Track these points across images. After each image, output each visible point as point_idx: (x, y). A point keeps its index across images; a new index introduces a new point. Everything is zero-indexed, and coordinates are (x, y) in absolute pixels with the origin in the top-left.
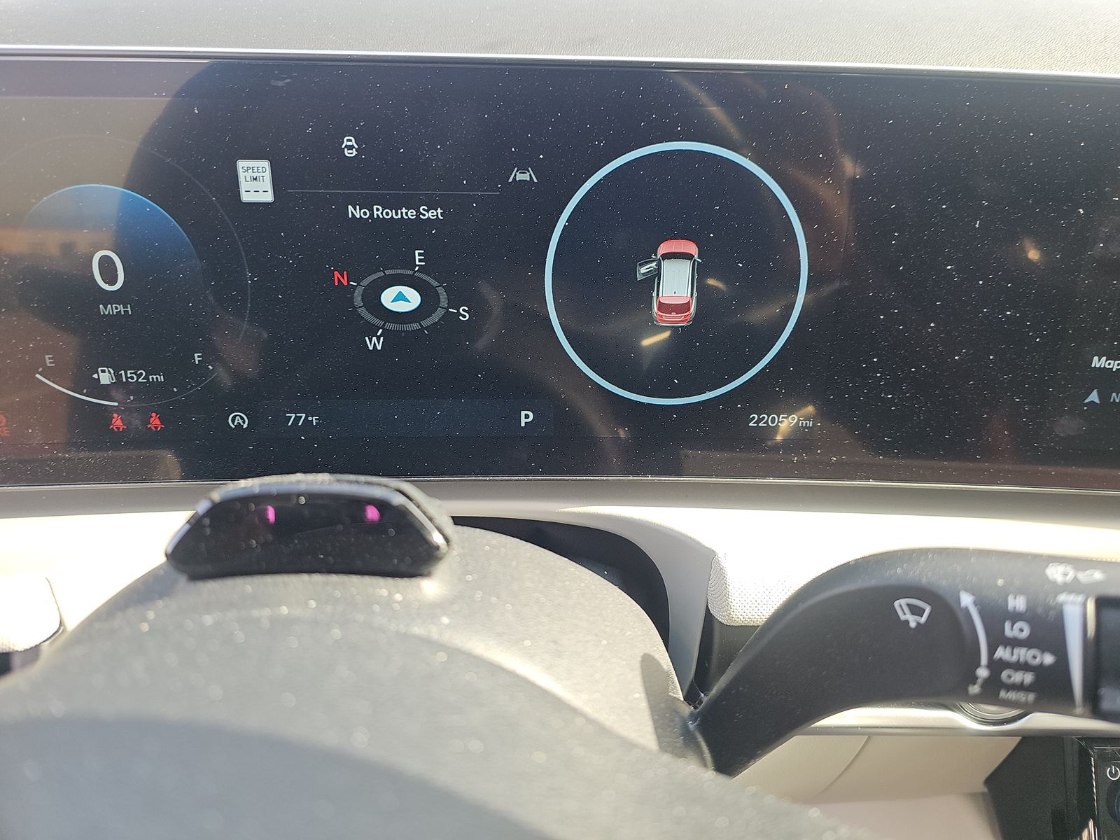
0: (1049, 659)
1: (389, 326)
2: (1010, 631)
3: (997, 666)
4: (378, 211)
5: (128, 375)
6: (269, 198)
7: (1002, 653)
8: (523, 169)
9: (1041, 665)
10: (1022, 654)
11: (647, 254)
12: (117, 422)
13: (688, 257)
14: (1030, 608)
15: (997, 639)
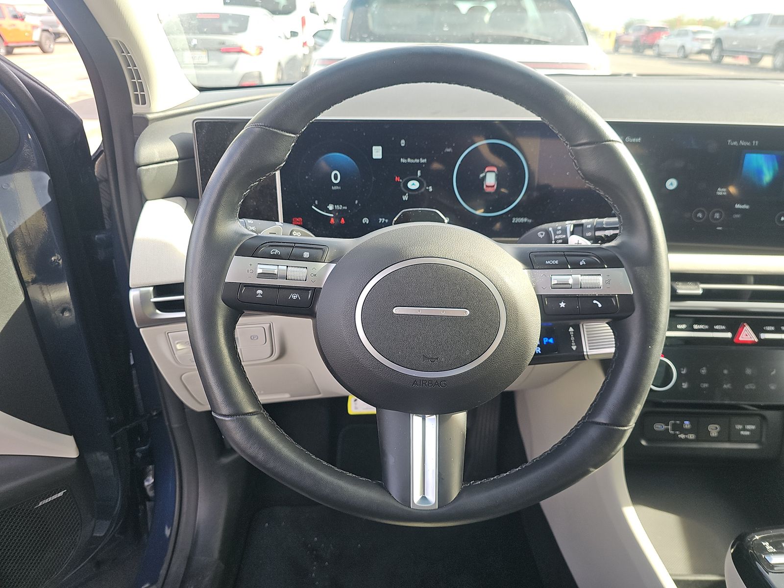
0: (564, 236)
1: (410, 193)
2: (558, 233)
3: (556, 240)
4: (409, 160)
5: (338, 207)
6: (380, 157)
7: (556, 237)
8: (448, 148)
9: (563, 238)
10: (560, 236)
11: (483, 171)
12: (332, 221)
13: (494, 172)
14: (562, 228)
15: (555, 234)
